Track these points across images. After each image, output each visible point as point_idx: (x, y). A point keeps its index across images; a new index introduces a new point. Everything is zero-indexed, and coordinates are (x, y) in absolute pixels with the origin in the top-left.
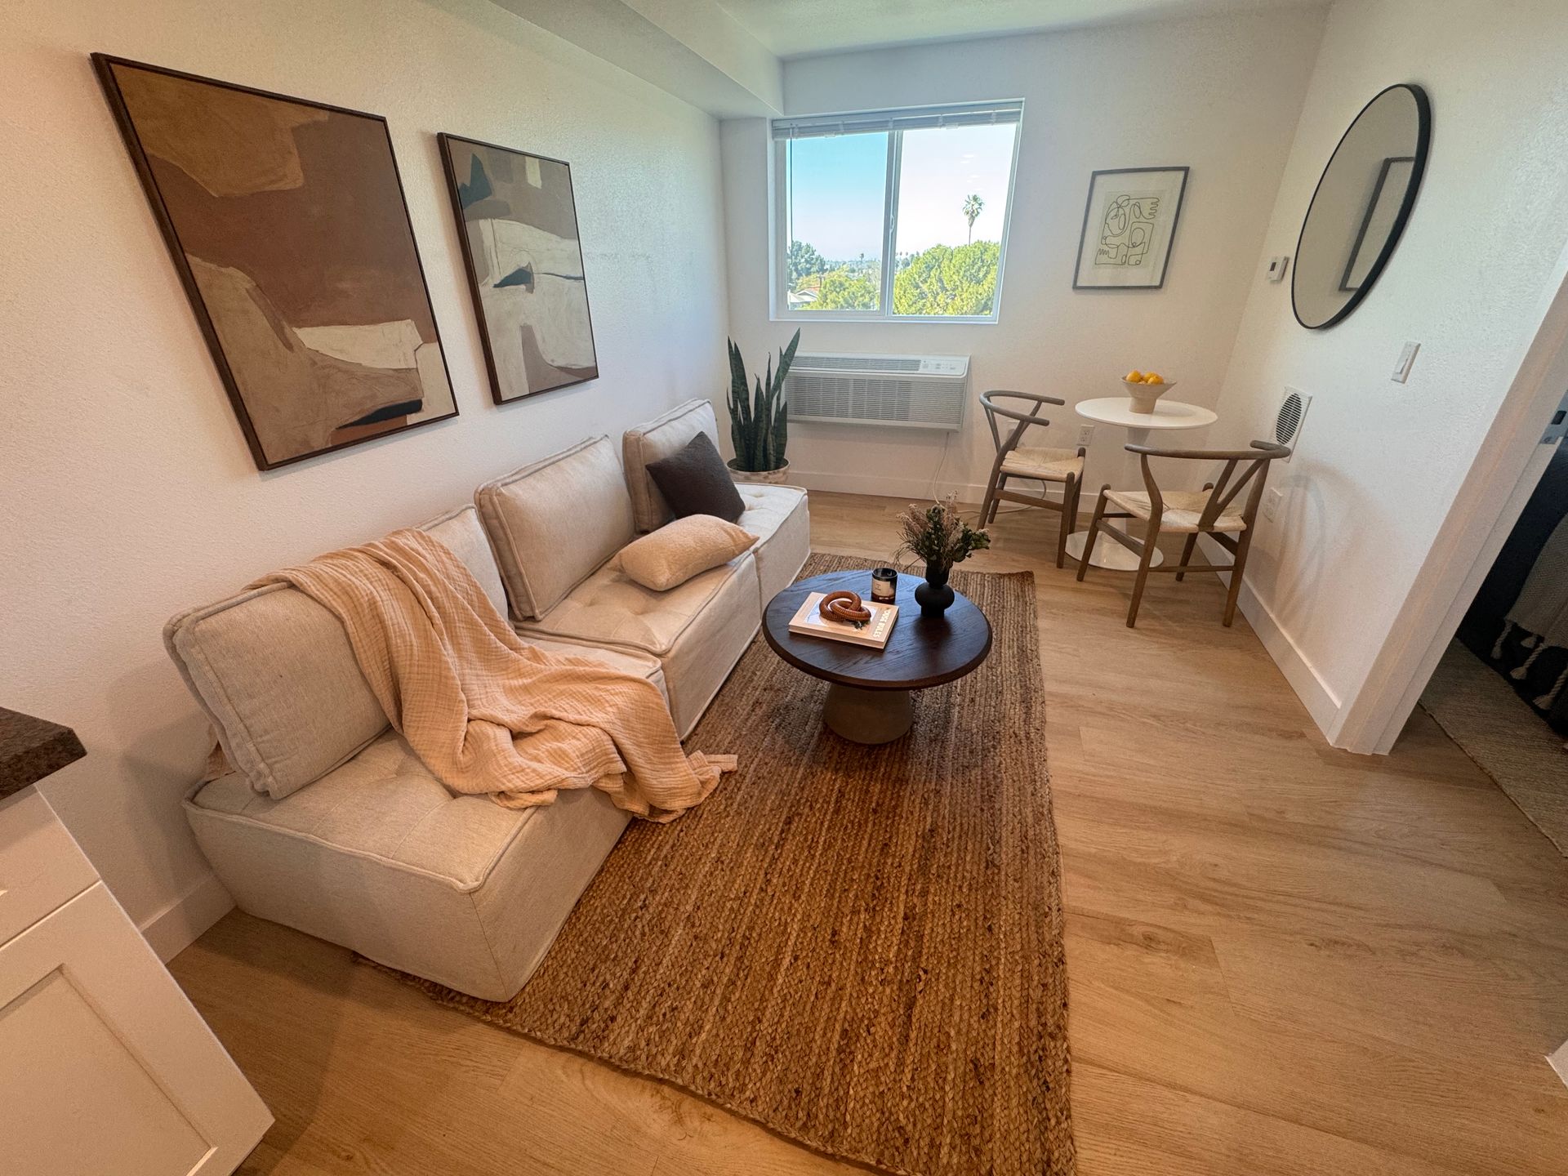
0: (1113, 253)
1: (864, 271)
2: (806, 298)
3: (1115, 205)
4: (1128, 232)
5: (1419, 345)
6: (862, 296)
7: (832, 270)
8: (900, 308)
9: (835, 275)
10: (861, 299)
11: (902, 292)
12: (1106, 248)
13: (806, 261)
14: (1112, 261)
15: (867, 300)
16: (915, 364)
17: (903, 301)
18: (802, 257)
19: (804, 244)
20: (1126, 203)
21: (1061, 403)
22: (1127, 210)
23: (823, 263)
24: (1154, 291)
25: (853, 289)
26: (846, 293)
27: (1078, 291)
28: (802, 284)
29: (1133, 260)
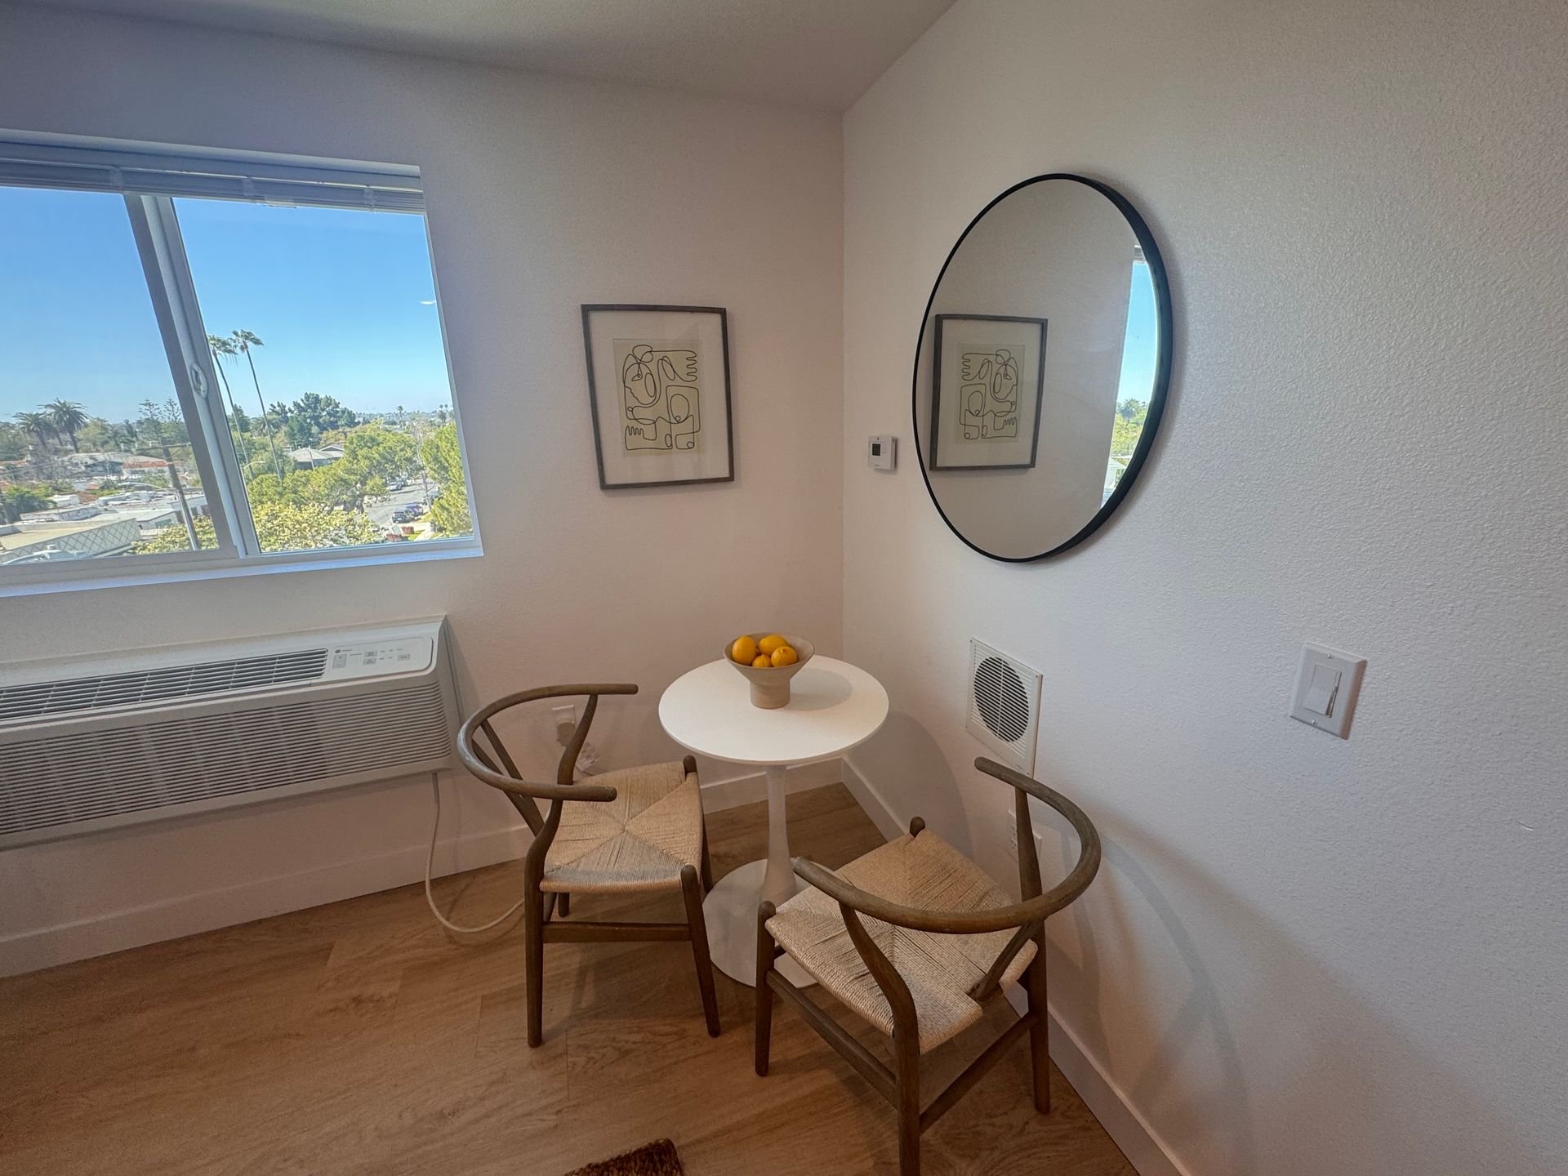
0: (649, 431)
1: (407, 423)
2: (334, 454)
3: (631, 360)
4: (663, 401)
5: (1362, 665)
6: (402, 450)
7: (366, 422)
8: (451, 461)
9: (369, 431)
10: (402, 453)
11: (449, 445)
12: (634, 424)
13: (329, 414)
14: (651, 444)
15: (409, 454)
16: (312, 662)
17: (452, 453)
18: (323, 410)
19: (322, 396)
20: (648, 357)
21: (632, 690)
22: (653, 366)
23: (351, 416)
24: (723, 484)
25: (389, 444)
26: (381, 449)
27: (611, 492)
28: (328, 439)
29: (682, 442)
